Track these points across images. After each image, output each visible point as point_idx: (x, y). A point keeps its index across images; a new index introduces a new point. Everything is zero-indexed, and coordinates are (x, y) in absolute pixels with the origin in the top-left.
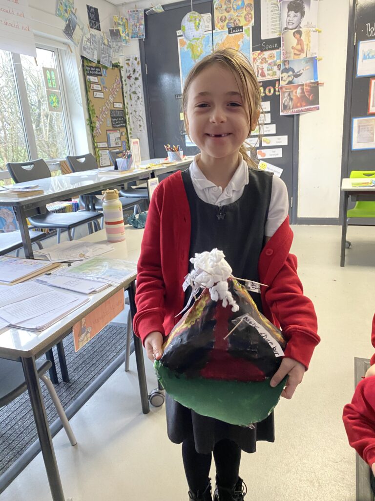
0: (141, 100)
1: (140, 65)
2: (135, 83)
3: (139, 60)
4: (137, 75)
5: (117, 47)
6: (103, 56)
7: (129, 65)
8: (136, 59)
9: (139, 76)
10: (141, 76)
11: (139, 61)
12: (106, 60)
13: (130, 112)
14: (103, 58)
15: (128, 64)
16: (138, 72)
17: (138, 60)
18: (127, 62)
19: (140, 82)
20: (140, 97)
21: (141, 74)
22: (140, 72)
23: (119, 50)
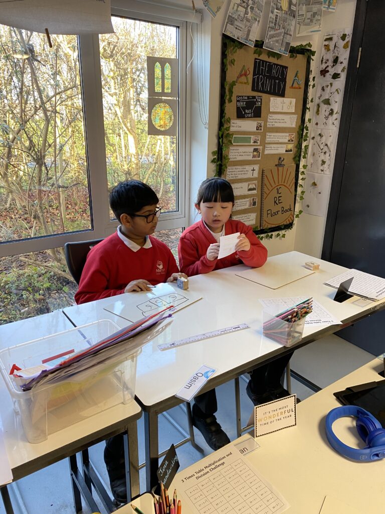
0: (335, 116)
1: (349, 49)
2: (331, 84)
3: (349, 39)
4: (339, 69)
5: (309, 15)
6: (272, 32)
7: (329, 50)
8: (344, 37)
9: (343, 70)
10: (346, 71)
11: (348, 42)
12: (277, 41)
13: (312, 136)
14: (272, 36)
15: (327, 47)
16: (341, 63)
17: (347, 40)
18: (326, 43)
19: (341, 83)
20: (335, 112)
21: (346, 67)
22: (346, 63)
23: (312, 21)
